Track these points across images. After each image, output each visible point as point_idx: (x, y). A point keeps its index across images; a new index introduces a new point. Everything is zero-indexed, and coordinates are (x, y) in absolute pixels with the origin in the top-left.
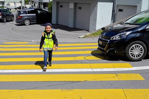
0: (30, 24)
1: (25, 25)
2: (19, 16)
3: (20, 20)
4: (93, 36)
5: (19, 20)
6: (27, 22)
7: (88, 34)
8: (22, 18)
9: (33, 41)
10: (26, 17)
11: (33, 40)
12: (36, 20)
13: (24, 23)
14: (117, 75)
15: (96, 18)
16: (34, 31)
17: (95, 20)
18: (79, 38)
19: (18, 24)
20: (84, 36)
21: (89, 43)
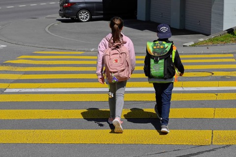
0: (91, 20)
1: (79, 21)
2: (66, 3)
3: (69, 11)
4: (210, 44)
5: (67, 11)
6: (84, 16)
7: (202, 40)
8: (75, 6)
9: (93, 50)
10: (82, 5)
11: (92, 48)
12: (102, 12)
13: (77, 17)
14: (217, 95)
15: (222, 10)
16: (97, 33)
17: (221, 15)
18: (184, 46)
19: (65, 18)
20: (193, 43)
21: (198, 54)
